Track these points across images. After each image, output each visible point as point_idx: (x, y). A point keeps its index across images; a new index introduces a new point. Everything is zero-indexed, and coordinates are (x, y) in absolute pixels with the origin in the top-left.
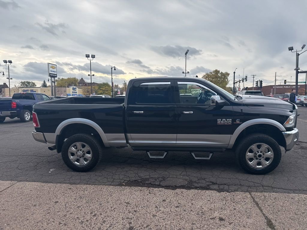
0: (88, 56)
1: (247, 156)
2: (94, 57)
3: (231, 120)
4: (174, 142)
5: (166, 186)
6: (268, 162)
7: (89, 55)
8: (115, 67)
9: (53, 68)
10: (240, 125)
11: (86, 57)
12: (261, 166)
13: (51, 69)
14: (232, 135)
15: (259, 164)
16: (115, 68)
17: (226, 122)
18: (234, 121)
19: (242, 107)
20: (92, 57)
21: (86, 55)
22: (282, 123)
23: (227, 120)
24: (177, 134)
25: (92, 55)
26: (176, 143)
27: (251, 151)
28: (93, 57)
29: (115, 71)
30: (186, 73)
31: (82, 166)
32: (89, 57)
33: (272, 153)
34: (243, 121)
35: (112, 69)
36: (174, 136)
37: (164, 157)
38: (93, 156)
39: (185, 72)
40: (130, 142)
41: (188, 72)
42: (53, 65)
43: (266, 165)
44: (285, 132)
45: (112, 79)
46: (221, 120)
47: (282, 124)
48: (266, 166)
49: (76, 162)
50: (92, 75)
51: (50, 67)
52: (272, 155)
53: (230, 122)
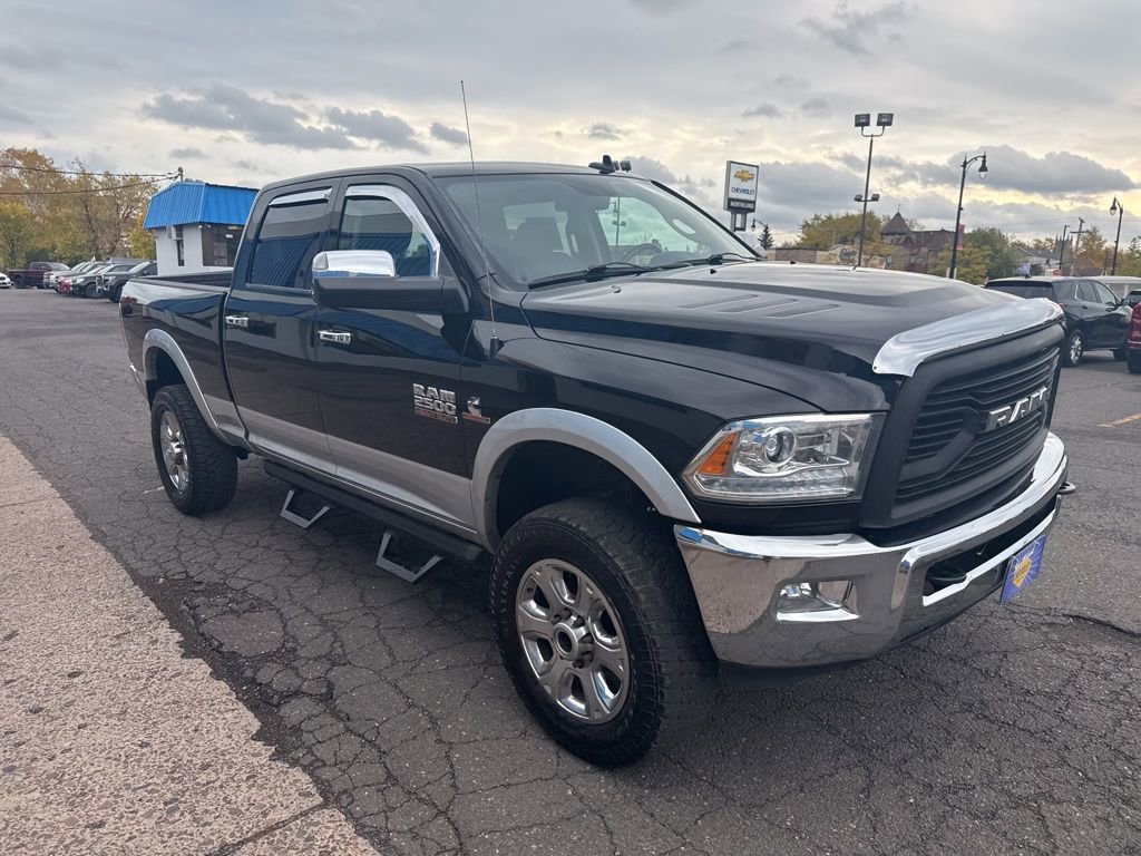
0: (862, 121)
1: (523, 618)
2: (889, 124)
3: (453, 394)
6: (612, 698)
7: (868, 115)
8: (984, 157)
9: (743, 179)
11: (857, 125)
12: (582, 706)
13: (735, 183)
14: (469, 481)
16: (984, 162)
17: (439, 406)
20: (879, 124)
21: (857, 117)
23: (442, 392)
25: (880, 116)
26: (335, 476)
27: (540, 597)
28: (885, 121)
29: (983, 174)
32: (867, 124)
33: (624, 651)
35: (965, 165)
40: (251, 438)
42: (745, 168)
45: (960, 209)
46: (426, 392)
50: (869, 198)
51: (732, 175)
52: (622, 661)
53: (450, 408)
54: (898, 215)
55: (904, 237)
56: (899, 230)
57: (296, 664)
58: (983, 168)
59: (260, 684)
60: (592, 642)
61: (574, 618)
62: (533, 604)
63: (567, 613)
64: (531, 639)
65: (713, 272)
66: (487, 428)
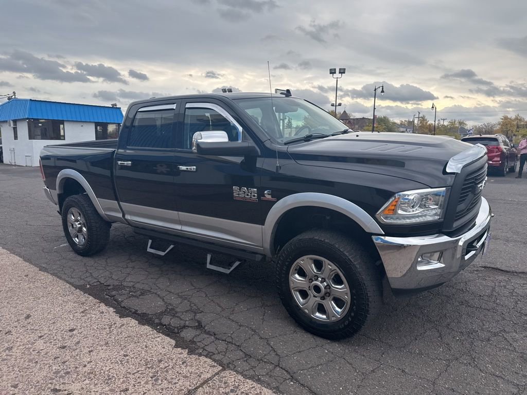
0: (333, 72)
1: (294, 282)
2: (344, 73)
3: (256, 190)
4: (178, 227)
6: (340, 310)
7: (335, 69)
8: (383, 87)
11: (331, 73)
12: (324, 317)
14: (263, 226)
15: (321, 309)
16: (383, 89)
17: (248, 195)
18: (261, 194)
20: (340, 73)
21: (331, 70)
22: (372, 210)
23: (250, 189)
24: (179, 211)
25: (340, 69)
26: (181, 230)
27: (301, 272)
28: (342, 71)
29: (382, 94)
32: (335, 73)
33: (347, 290)
35: (375, 90)
37: (166, 255)
38: (88, 231)
44: (383, 237)
45: (375, 109)
46: (240, 190)
50: (337, 105)
52: (347, 294)
53: (254, 196)
54: (345, 111)
55: (348, 121)
56: (346, 118)
57: (177, 315)
58: (383, 91)
59: (165, 325)
60: (330, 288)
61: (320, 279)
62: (297, 276)
63: (316, 277)
64: (296, 290)
65: (357, 136)
66: (275, 202)
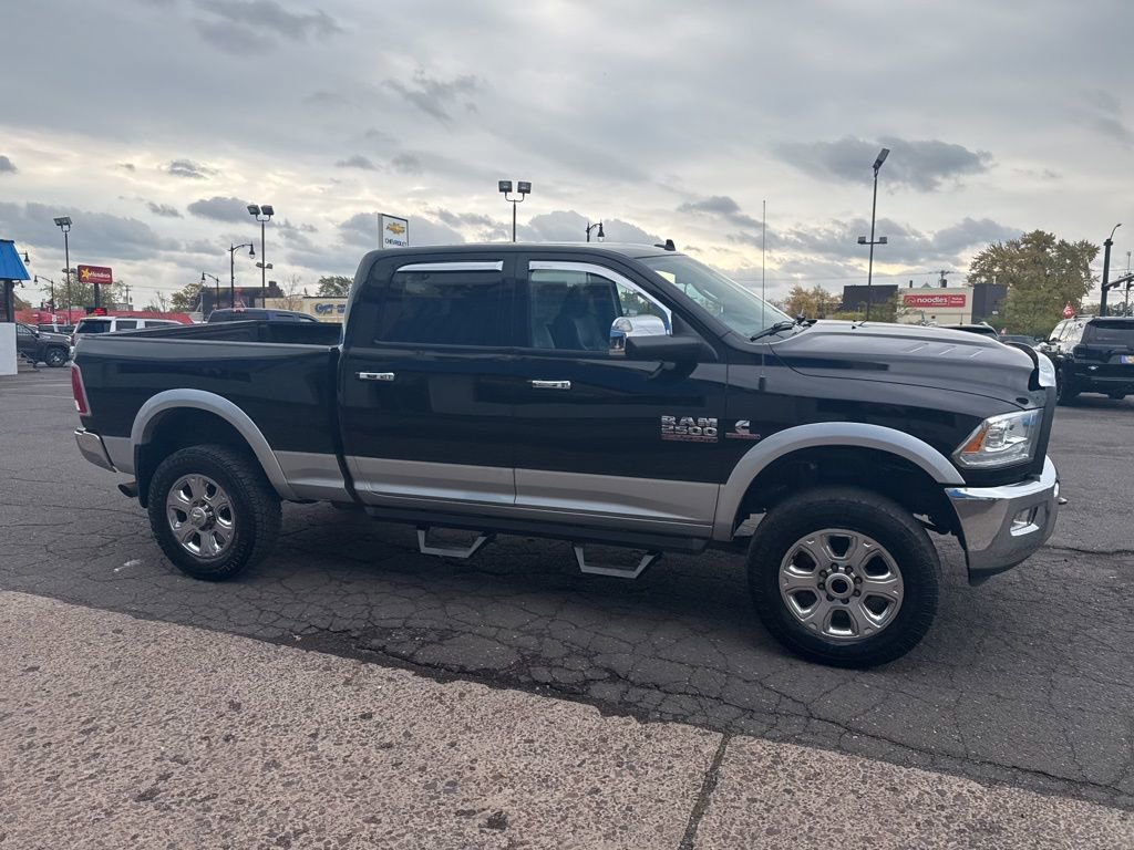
0: (505, 188)
1: (787, 579)
2: (529, 192)
3: (715, 420)
4: (508, 499)
5: (427, 665)
6: (878, 618)
7: (510, 183)
8: (601, 225)
9: (396, 232)
10: (751, 443)
11: (501, 190)
12: (849, 632)
13: (388, 234)
14: (722, 486)
15: (841, 619)
16: (601, 228)
17: (695, 431)
18: (726, 425)
19: (763, 371)
20: (519, 191)
21: (501, 183)
22: (946, 450)
23: (700, 420)
24: (514, 467)
25: (520, 183)
26: (515, 505)
27: (803, 561)
28: (525, 189)
29: (601, 238)
30: (872, 243)
31: (206, 558)
32: (510, 191)
33: (898, 580)
34: (765, 428)
35: (588, 231)
36: (504, 474)
37: (472, 555)
38: (238, 526)
39: (868, 240)
40: (359, 486)
41: (881, 238)
42: (397, 221)
43: (869, 627)
44: (962, 490)
46: (678, 421)
47: (947, 455)
48: (867, 632)
49: (191, 544)
51: (385, 227)
52: (895, 588)
53: (710, 431)
57: (554, 663)
58: (601, 234)
59: (547, 683)
60: (862, 582)
61: (843, 568)
62: (792, 568)
63: (835, 567)
66: (755, 442)
